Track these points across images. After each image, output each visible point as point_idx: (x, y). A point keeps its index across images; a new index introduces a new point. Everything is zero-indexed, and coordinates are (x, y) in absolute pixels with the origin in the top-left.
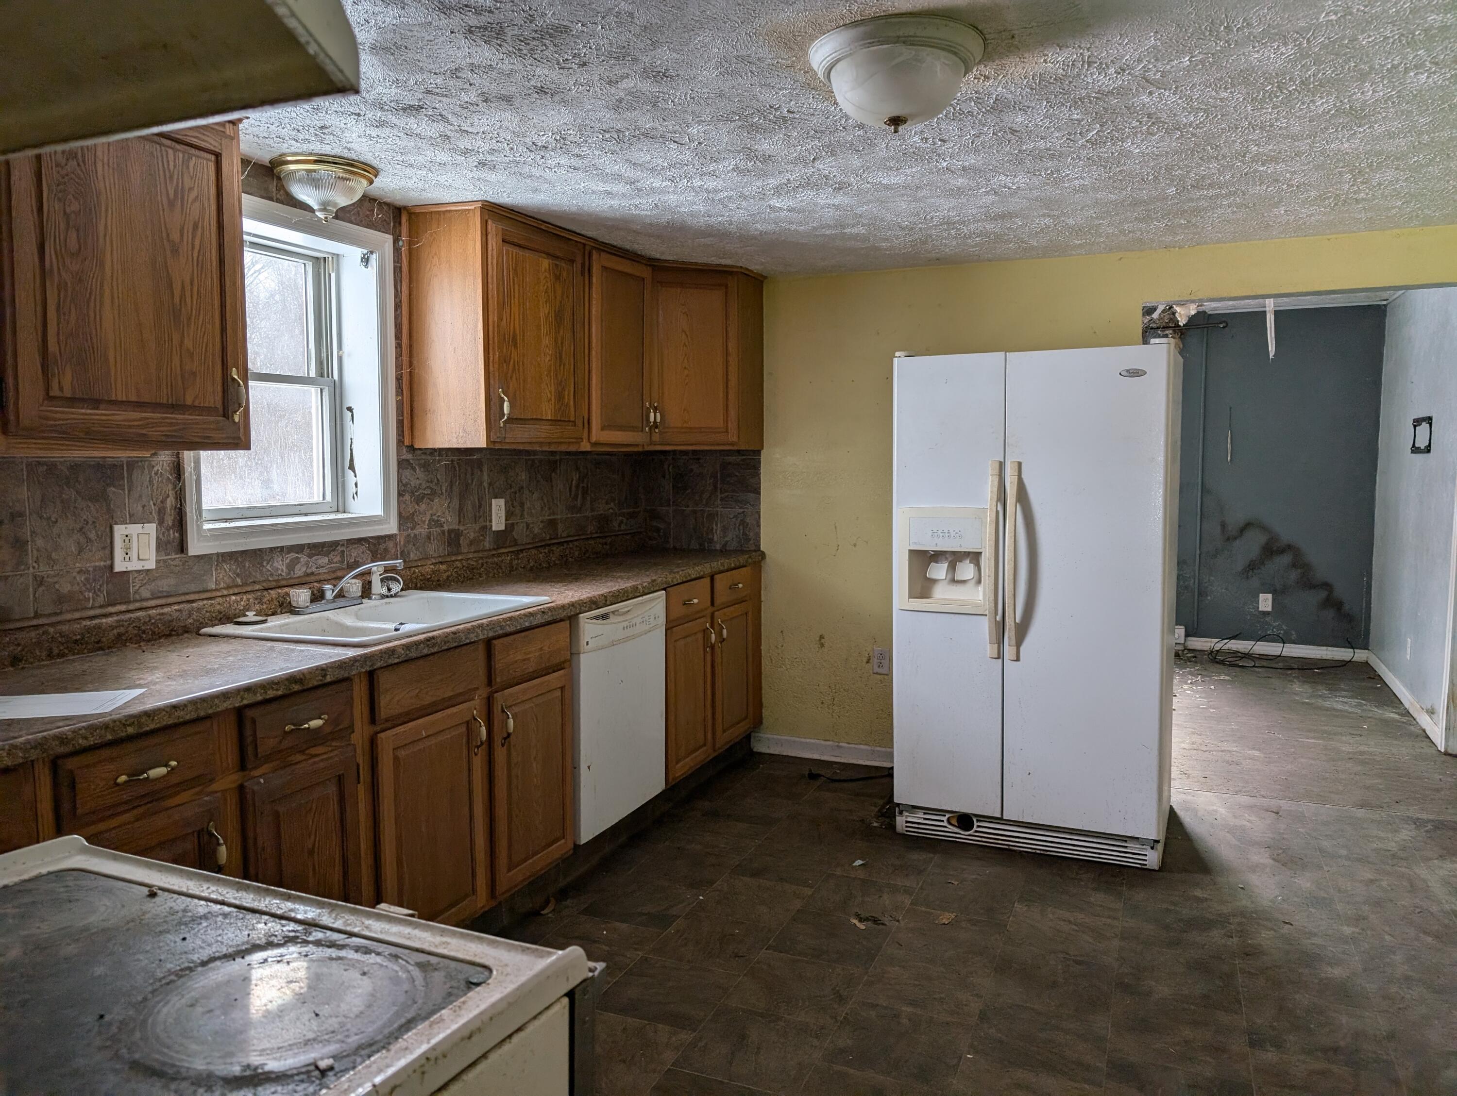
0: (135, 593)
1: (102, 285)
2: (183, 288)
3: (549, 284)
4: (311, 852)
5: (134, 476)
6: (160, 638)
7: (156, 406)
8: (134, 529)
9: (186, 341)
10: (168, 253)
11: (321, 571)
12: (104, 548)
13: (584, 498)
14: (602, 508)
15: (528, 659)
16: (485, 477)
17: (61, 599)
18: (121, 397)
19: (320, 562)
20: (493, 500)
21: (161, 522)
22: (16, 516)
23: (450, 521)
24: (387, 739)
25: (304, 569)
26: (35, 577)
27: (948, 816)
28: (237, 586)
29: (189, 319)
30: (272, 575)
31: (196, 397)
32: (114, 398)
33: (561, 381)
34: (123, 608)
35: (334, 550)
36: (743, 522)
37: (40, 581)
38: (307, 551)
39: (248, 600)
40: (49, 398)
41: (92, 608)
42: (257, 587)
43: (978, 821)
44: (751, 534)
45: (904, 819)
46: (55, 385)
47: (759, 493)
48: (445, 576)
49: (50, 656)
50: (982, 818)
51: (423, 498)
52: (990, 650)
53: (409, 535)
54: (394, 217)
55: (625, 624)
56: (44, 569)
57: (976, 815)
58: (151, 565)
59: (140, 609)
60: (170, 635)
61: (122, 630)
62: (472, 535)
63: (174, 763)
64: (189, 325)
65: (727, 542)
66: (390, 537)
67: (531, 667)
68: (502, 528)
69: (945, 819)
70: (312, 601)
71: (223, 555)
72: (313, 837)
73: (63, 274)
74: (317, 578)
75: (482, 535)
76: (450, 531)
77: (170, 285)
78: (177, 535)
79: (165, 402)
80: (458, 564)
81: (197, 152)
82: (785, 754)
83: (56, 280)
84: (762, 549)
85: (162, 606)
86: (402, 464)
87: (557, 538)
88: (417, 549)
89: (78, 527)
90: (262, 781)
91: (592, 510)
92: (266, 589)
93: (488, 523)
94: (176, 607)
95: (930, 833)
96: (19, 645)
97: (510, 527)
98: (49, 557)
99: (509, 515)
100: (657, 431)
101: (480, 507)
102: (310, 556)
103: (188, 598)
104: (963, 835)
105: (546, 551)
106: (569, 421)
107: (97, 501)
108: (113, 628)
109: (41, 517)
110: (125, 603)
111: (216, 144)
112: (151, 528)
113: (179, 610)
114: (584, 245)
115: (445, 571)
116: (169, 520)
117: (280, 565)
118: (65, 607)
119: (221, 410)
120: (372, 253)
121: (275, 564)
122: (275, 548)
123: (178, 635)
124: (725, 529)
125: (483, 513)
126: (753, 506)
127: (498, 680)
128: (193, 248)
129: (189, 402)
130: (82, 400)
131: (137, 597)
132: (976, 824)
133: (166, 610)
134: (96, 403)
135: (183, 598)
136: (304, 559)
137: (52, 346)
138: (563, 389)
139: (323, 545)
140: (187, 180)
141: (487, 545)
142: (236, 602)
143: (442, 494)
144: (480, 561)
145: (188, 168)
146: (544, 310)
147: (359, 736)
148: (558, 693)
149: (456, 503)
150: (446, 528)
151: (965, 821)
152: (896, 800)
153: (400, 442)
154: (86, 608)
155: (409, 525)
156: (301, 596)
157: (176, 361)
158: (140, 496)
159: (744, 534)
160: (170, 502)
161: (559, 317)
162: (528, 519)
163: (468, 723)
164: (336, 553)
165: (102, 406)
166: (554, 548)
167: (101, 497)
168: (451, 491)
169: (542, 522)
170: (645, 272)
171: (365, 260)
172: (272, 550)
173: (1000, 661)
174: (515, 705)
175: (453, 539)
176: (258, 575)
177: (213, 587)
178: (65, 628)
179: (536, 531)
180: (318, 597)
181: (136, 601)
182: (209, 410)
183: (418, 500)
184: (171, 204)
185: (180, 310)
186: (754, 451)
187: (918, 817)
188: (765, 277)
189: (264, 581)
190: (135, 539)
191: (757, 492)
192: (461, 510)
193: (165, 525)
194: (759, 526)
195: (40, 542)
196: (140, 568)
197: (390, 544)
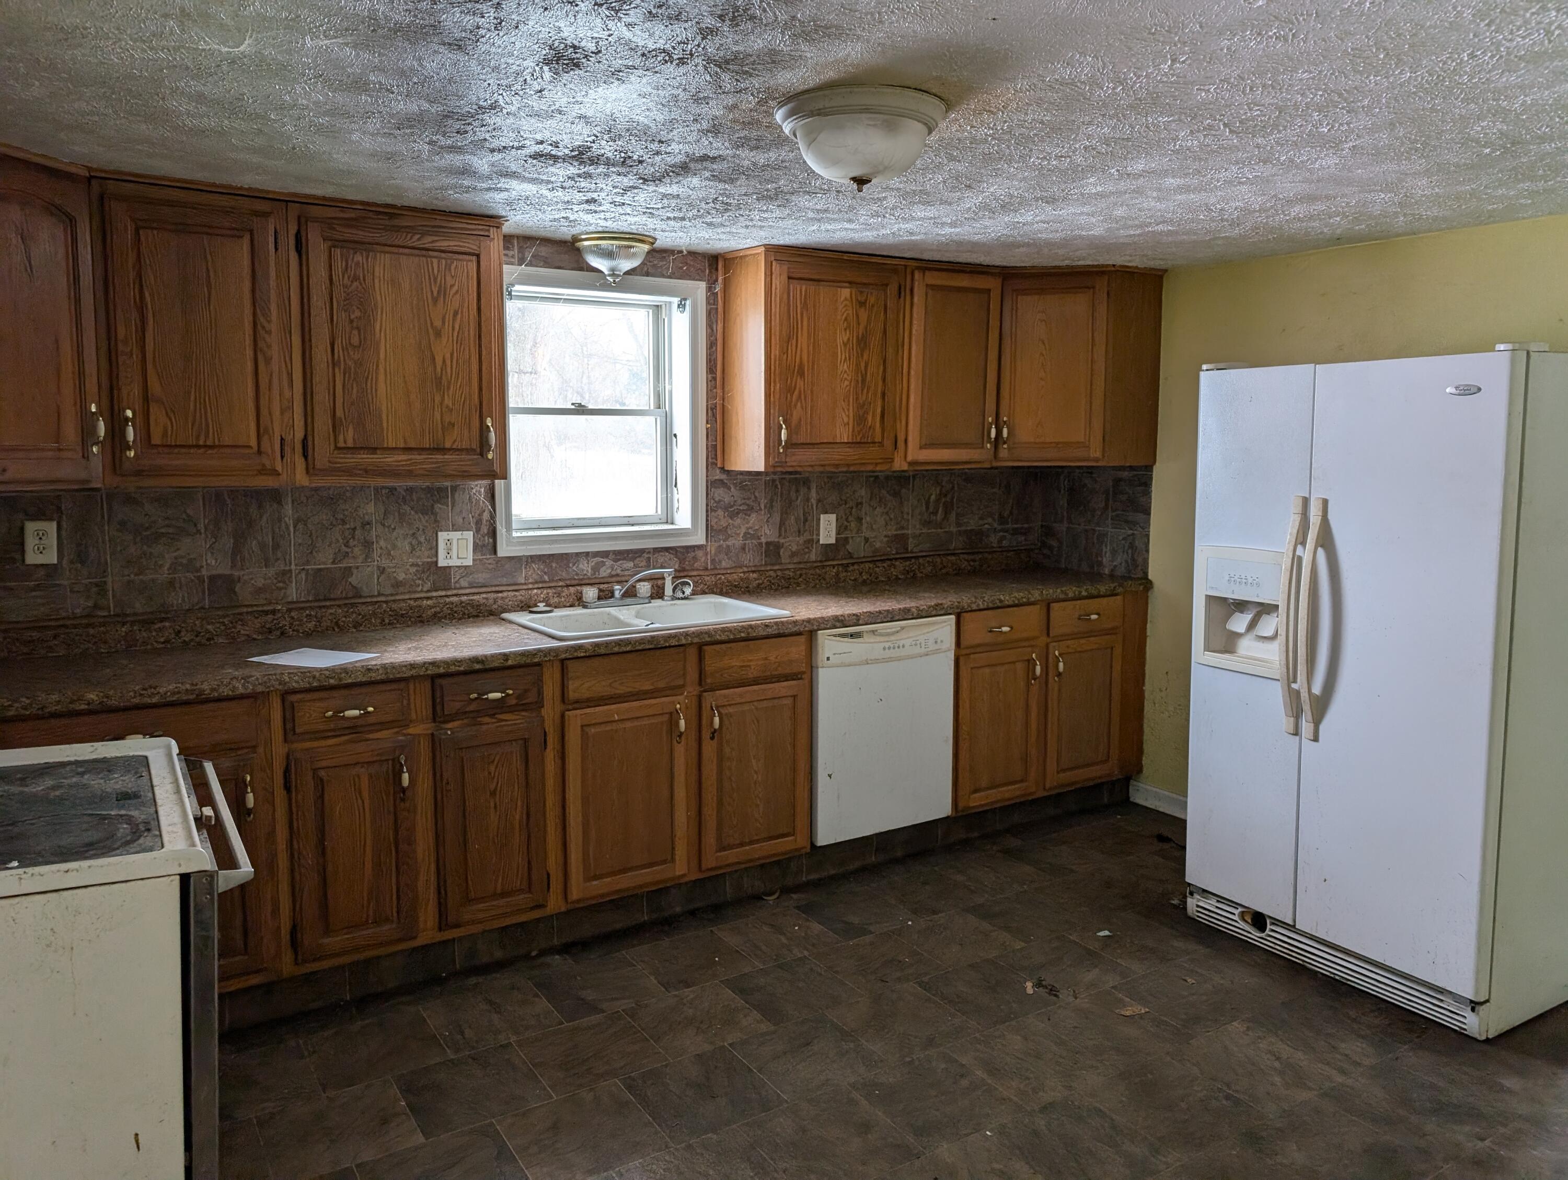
0: (456, 582)
1: (377, 366)
2: (444, 361)
3: (850, 312)
4: (493, 794)
5: (457, 495)
6: (469, 617)
7: (420, 450)
8: (455, 535)
9: (446, 401)
10: (432, 338)
11: (626, 573)
12: (431, 549)
13: (946, 513)
14: (972, 523)
15: (749, 666)
16: (813, 493)
17: (397, 584)
18: (392, 444)
19: (625, 566)
20: (822, 516)
21: (478, 530)
22: (366, 524)
23: (769, 533)
24: (576, 718)
25: (609, 571)
26: (378, 567)
27: (1240, 909)
28: (545, 582)
29: (449, 383)
30: (577, 574)
31: (455, 441)
32: (385, 446)
33: (864, 404)
34: (443, 593)
35: (640, 556)
36: (1132, 546)
37: (382, 571)
38: (611, 556)
39: (548, 594)
40: (337, 448)
41: (422, 591)
42: (561, 584)
43: (1272, 924)
44: (1140, 560)
45: (1195, 901)
46: (341, 438)
47: (1149, 514)
48: (755, 584)
49: (382, 623)
50: (1276, 922)
51: (738, 513)
52: (1286, 723)
53: (720, 546)
54: (710, 265)
55: (887, 645)
56: (385, 563)
57: (1270, 917)
58: (469, 562)
59: (456, 595)
60: (477, 616)
61: (438, 609)
62: (794, 548)
63: (371, 709)
64: (449, 388)
65: (1115, 566)
66: (699, 547)
67: (752, 673)
68: (832, 541)
69: (1236, 912)
70: (599, 598)
71: (531, 557)
72: (495, 780)
73: (348, 361)
74: (619, 579)
75: (808, 548)
76: (767, 543)
77: (433, 359)
78: (491, 540)
79: (428, 446)
80: (772, 573)
81: (457, 256)
82: (1161, 810)
83: (342, 367)
84: (1150, 577)
85: (474, 594)
86: (711, 484)
87: (908, 553)
88: (729, 559)
89: (411, 532)
90: (449, 732)
91: (958, 525)
92: (567, 586)
93: (815, 537)
94: (484, 596)
95: (1223, 926)
96: (360, 614)
97: (842, 541)
98: (389, 554)
99: (840, 529)
100: (1005, 446)
101: (806, 520)
102: (616, 561)
103: (497, 589)
104: (1254, 935)
105: (885, 565)
106: (874, 443)
107: (427, 514)
108: (431, 607)
109: (384, 525)
110: (445, 590)
111: (475, 248)
112: (469, 535)
113: (487, 599)
114: (906, 266)
115: (756, 580)
116: (485, 530)
117: (585, 567)
118: (401, 589)
119: (478, 450)
120: (685, 299)
121: (581, 566)
122: (580, 553)
123: (484, 616)
124: (1114, 552)
125: (808, 525)
126: (1143, 528)
127: (709, 681)
128: (453, 330)
129: (448, 445)
130: (362, 448)
131: (458, 586)
132: (1269, 927)
133: (475, 597)
134: (374, 450)
135: (494, 589)
136: (609, 562)
137: (339, 413)
138: (866, 412)
139: (628, 552)
140: (448, 278)
141: (813, 557)
142: (536, 594)
143: (761, 509)
144: (798, 573)
145: (450, 270)
146: (842, 337)
147: (550, 712)
148: (789, 701)
149: (777, 518)
150: (763, 540)
151: (1259, 920)
152: (1188, 880)
153: (711, 463)
154: (415, 592)
155: (721, 537)
156: (590, 593)
157: (437, 415)
158: (461, 511)
159: (1133, 560)
160: (486, 516)
161: (863, 342)
162: (868, 534)
163: (671, 714)
164: (641, 559)
165: (378, 452)
166: (897, 563)
167: (428, 511)
168: (772, 507)
169: (886, 536)
170: (993, 283)
171: (681, 306)
172: (577, 554)
173: (1297, 738)
174: (730, 705)
175: (772, 550)
176: (564, 574)
177: (523, 581)
178: (394, 606)
179: (878, 545)
180: (605, 595)
181: (455, 589)
182: (469, 451)
183: (733, 516)
184: (435, 300)
185: (441, 378)
186: (1146, 467)
187: (1210, 904)
188: (1166, 271)
189: (570, 579)
190: (455, 543)
191: (1147, 512)
192: (782, 523)
193: (481, 532)
194: (1147, 551)
195: (382, 543)
196: (459, 564)
197: (700, 553)
